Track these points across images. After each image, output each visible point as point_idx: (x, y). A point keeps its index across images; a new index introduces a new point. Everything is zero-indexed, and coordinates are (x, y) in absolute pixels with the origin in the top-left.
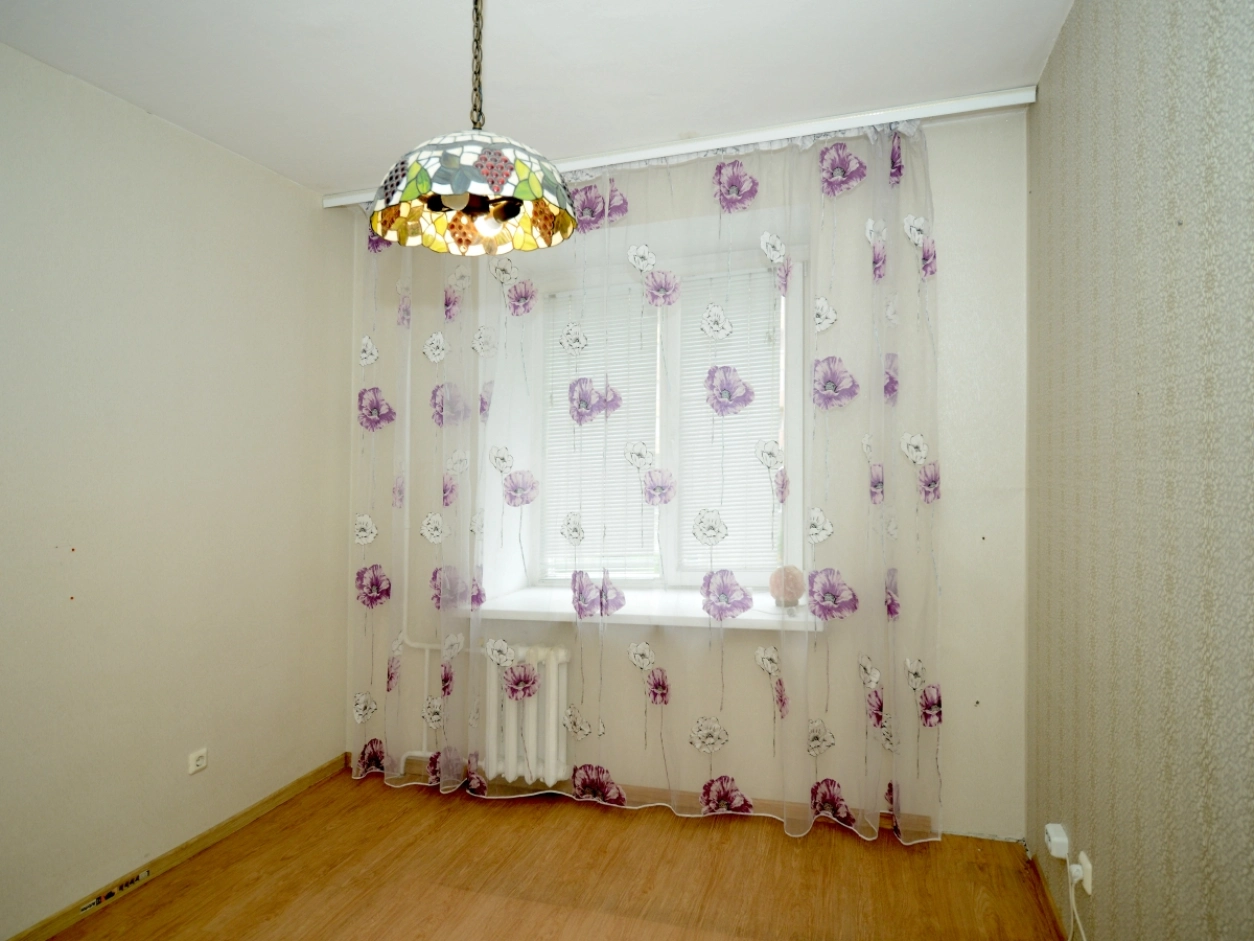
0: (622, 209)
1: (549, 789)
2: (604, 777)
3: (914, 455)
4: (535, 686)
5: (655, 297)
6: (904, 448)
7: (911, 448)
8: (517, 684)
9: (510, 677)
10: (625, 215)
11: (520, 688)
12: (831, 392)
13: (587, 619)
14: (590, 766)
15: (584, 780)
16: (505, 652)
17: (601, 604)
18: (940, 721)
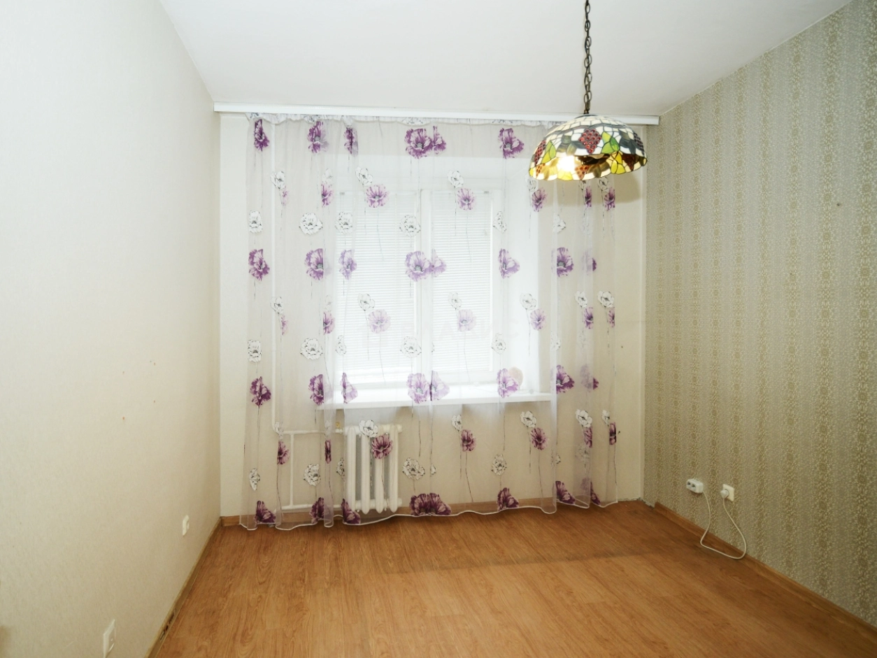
0: (442, 146)
1: (394, 514)
2: (436, 500)
3: (604, 303)
4: (389, 449)
5: (463, 204)
6: (599, 299)
7: (603, 299)
8: (379, 448)
9: (375, 444)
10: (444, 151)
11: (381, 451)
12: (562, 267)
13: (421, 404)
14: (423, 495)
15: (420, 504)
16: (372, 428)
17: (431, 393)
18: (616, 441)
